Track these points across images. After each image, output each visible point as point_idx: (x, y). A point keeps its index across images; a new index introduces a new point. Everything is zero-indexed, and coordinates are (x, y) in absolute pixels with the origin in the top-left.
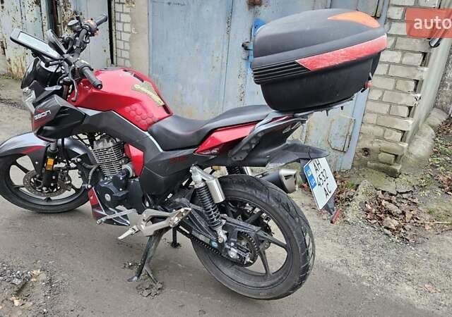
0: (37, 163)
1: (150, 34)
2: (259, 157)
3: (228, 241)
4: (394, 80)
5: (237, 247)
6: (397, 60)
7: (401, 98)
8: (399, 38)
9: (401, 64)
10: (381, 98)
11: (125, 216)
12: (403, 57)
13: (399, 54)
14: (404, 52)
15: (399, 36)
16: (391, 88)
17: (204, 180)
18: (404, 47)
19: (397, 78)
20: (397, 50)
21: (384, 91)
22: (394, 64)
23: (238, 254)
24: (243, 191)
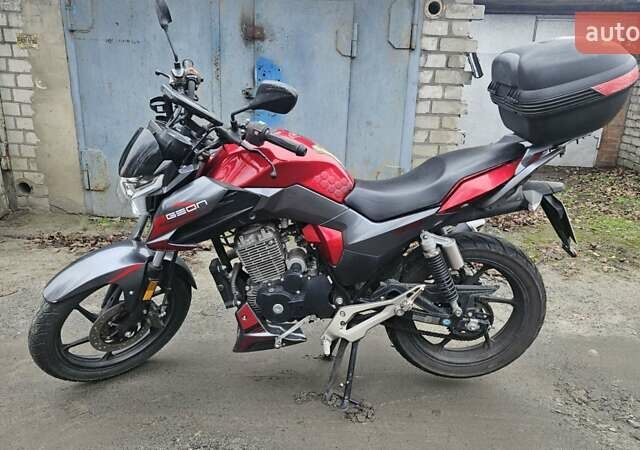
0: (131, 293)
1: (76, 88)
2: (509, 202)
3: (465, 312)
4: (438, 118)
5: (475, 316)
6: (439, 96)
7: (448, 137)
8: (438, 71)
9: (443, 99)
10: (427, 140)
11: (298, 331)
12: (444, 91)
13: (440, 88)
14: (445, 86)
15: (438, 69)
16: (437, 127)
17: (438, 245)
18: (445, 81)
19: (441, 115)
20: (438, 84)
21: (429, 131)
22: (436, 100)
23: (479, 324)
24: (474, 248)
